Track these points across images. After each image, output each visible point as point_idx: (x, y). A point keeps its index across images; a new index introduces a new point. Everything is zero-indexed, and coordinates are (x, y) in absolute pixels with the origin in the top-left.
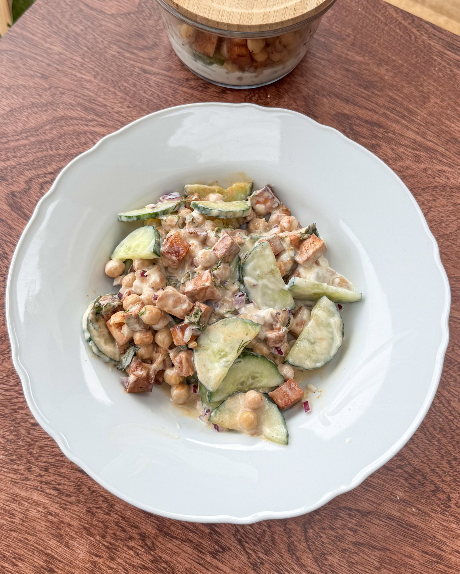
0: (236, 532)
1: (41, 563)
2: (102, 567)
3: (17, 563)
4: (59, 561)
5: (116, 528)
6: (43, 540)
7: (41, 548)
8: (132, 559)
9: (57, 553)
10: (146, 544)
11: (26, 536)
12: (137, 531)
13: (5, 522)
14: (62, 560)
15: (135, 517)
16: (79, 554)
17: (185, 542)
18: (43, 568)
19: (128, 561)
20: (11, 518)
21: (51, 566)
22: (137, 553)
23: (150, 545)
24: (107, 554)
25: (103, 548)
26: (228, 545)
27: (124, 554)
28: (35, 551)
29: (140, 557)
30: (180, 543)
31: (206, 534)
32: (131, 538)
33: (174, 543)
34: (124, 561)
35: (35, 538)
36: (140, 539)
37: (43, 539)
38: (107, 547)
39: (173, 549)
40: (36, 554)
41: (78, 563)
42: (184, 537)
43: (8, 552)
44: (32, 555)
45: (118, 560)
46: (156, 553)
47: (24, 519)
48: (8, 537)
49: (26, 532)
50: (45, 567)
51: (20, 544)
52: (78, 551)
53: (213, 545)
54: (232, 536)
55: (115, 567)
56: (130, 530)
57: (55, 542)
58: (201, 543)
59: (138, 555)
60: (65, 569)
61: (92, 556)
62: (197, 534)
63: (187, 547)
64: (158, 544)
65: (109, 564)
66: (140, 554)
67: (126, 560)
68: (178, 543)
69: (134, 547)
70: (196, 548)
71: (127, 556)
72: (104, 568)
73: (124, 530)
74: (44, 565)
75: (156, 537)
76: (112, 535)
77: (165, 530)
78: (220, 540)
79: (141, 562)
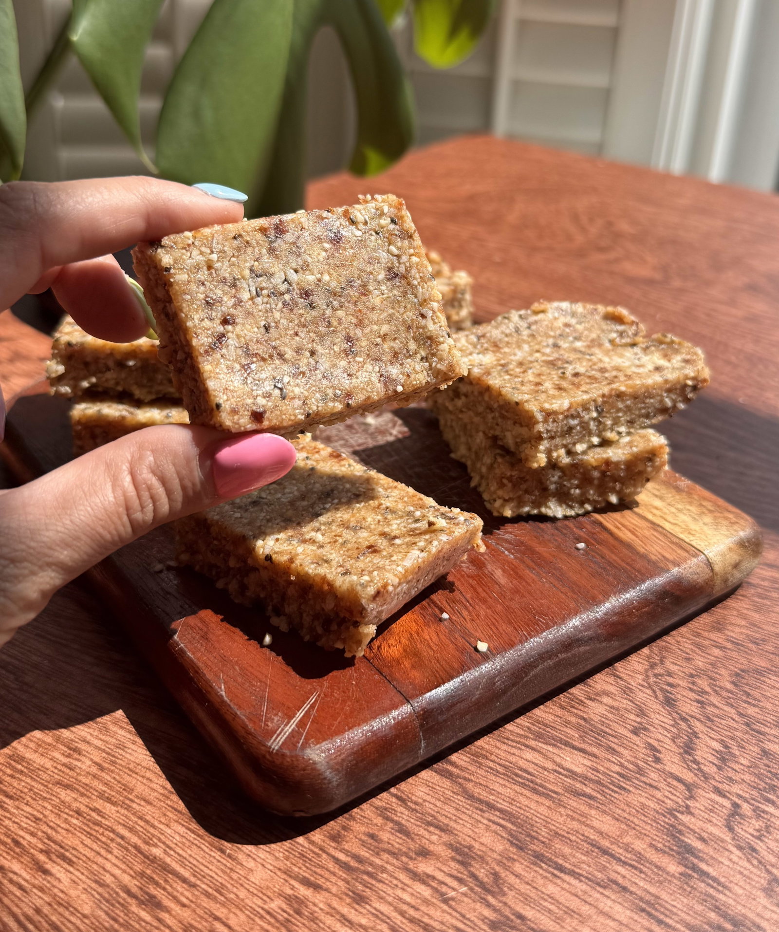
0: (769, 883)
1: (126, 879)
2: (322, 916)
3: (49, 866)
4: (184, 880)
5: (379, 821)
6: (147, 822)
7: (135, 839)
8: (423, 908)
9: (182, 861)
10: (474, 876)
11: (99, 804)
12: (445, 838)
13: (49, 764)
14: (193, 879)
15: (438, 804)
16: (251, 870)
17: (605, 888)
18: (129, 892)
19: (412, 912)
20: (69, 756)
21: (152, 890)
22: (442, 894)
23: (486, 880)
24: (340, 883)
25: (331, 865)
26: (751, 915)
27: (399, 893)
28: (113, 845)
29: (451, 907)
30: (584, 887)
31: (673, 876)
32: (424, 853)
33: (565, 886)
34: (396, 909)
35: (123, 811)
36: (453, 859)
37: (148, 818)
38: (346, 867)
39: (562, 900)
40: (115, 852)
41: (242, 894)
42: (599, 875)
43: (33, 834)
44: (103, 852)
45: (377, 905)
46: (505, 904)
47: (106, 765)
48: (45, 799)
49: (101, 796)
50: (135, 890)
51: (75, 821)
52: (251, 864)
53: (699, 908)
54: (760, 894)
55: (364, 921)
56: (422, 832)
57: (182, 830)
58: (658, 897)
59: (446, 901)
60: (199, 906)
61: (293, 882)
62: (641, 871)
63: (609, 903)
64: (512, 879)
65: (345, 910)
66: (453, 899)
67: (405, 907)
68: (580, 886)
69: (434, 878)
70: (643, 910)
71: (406, 897)
72: (329, 920)
73: (402, 830)
74: (133, 884)
75: (506, 861)
76: (365, 838)
77: (536, 847)
78: (721, 896)
79: (454, 922)
